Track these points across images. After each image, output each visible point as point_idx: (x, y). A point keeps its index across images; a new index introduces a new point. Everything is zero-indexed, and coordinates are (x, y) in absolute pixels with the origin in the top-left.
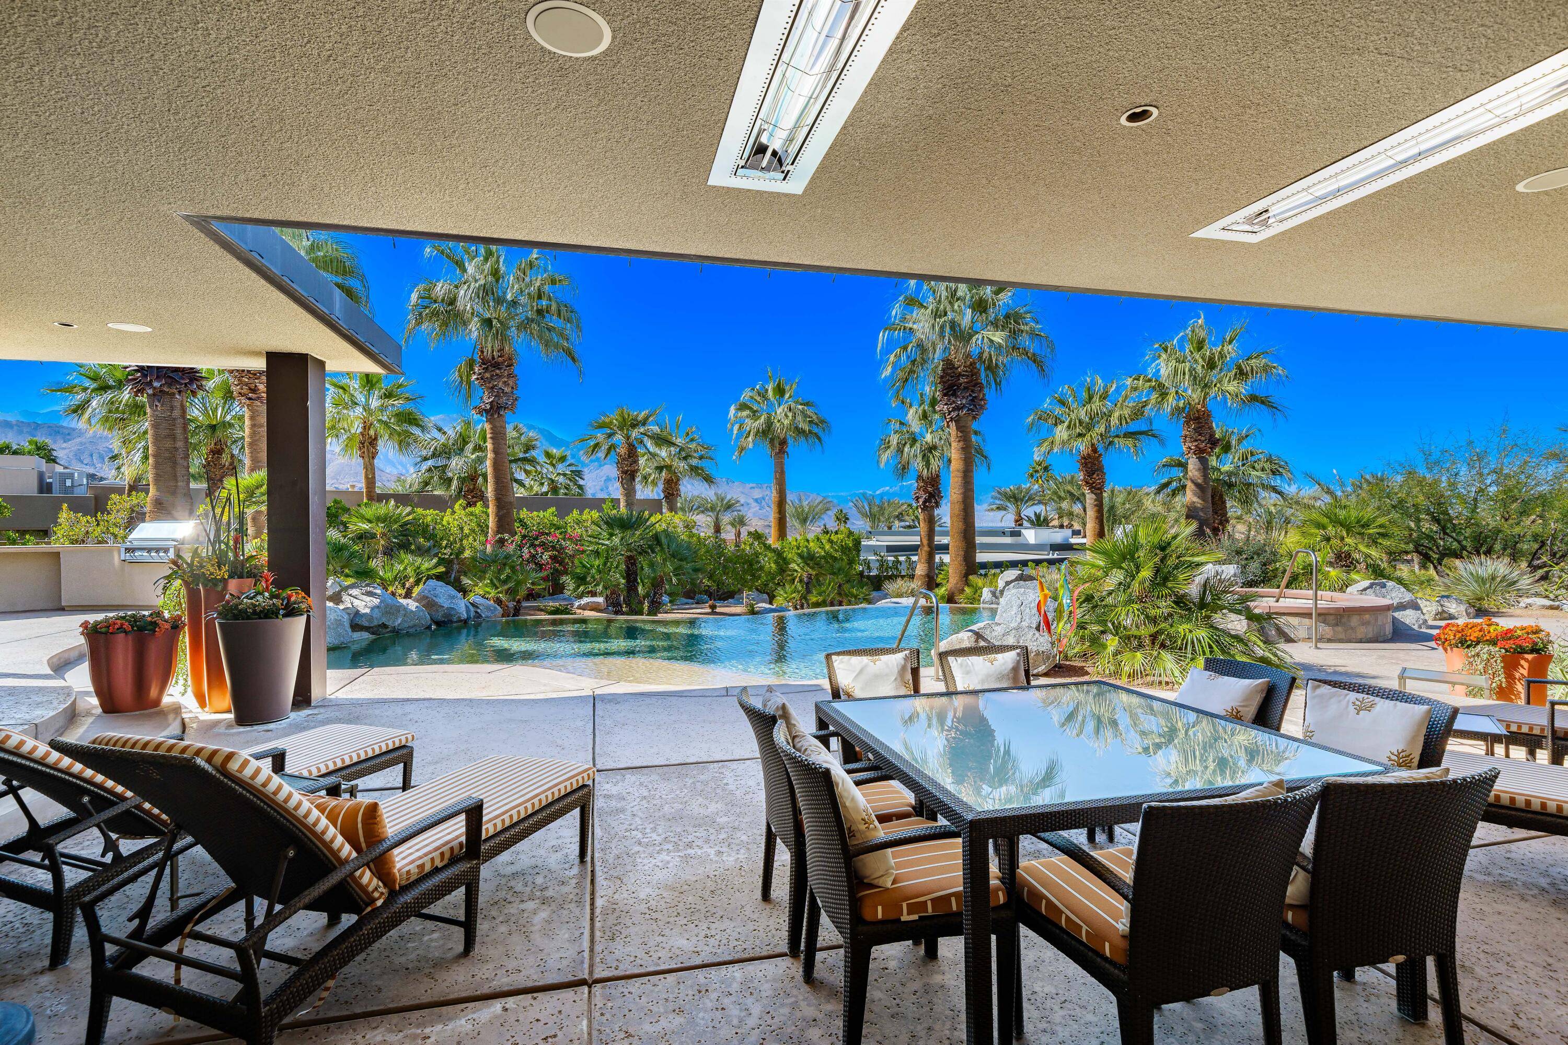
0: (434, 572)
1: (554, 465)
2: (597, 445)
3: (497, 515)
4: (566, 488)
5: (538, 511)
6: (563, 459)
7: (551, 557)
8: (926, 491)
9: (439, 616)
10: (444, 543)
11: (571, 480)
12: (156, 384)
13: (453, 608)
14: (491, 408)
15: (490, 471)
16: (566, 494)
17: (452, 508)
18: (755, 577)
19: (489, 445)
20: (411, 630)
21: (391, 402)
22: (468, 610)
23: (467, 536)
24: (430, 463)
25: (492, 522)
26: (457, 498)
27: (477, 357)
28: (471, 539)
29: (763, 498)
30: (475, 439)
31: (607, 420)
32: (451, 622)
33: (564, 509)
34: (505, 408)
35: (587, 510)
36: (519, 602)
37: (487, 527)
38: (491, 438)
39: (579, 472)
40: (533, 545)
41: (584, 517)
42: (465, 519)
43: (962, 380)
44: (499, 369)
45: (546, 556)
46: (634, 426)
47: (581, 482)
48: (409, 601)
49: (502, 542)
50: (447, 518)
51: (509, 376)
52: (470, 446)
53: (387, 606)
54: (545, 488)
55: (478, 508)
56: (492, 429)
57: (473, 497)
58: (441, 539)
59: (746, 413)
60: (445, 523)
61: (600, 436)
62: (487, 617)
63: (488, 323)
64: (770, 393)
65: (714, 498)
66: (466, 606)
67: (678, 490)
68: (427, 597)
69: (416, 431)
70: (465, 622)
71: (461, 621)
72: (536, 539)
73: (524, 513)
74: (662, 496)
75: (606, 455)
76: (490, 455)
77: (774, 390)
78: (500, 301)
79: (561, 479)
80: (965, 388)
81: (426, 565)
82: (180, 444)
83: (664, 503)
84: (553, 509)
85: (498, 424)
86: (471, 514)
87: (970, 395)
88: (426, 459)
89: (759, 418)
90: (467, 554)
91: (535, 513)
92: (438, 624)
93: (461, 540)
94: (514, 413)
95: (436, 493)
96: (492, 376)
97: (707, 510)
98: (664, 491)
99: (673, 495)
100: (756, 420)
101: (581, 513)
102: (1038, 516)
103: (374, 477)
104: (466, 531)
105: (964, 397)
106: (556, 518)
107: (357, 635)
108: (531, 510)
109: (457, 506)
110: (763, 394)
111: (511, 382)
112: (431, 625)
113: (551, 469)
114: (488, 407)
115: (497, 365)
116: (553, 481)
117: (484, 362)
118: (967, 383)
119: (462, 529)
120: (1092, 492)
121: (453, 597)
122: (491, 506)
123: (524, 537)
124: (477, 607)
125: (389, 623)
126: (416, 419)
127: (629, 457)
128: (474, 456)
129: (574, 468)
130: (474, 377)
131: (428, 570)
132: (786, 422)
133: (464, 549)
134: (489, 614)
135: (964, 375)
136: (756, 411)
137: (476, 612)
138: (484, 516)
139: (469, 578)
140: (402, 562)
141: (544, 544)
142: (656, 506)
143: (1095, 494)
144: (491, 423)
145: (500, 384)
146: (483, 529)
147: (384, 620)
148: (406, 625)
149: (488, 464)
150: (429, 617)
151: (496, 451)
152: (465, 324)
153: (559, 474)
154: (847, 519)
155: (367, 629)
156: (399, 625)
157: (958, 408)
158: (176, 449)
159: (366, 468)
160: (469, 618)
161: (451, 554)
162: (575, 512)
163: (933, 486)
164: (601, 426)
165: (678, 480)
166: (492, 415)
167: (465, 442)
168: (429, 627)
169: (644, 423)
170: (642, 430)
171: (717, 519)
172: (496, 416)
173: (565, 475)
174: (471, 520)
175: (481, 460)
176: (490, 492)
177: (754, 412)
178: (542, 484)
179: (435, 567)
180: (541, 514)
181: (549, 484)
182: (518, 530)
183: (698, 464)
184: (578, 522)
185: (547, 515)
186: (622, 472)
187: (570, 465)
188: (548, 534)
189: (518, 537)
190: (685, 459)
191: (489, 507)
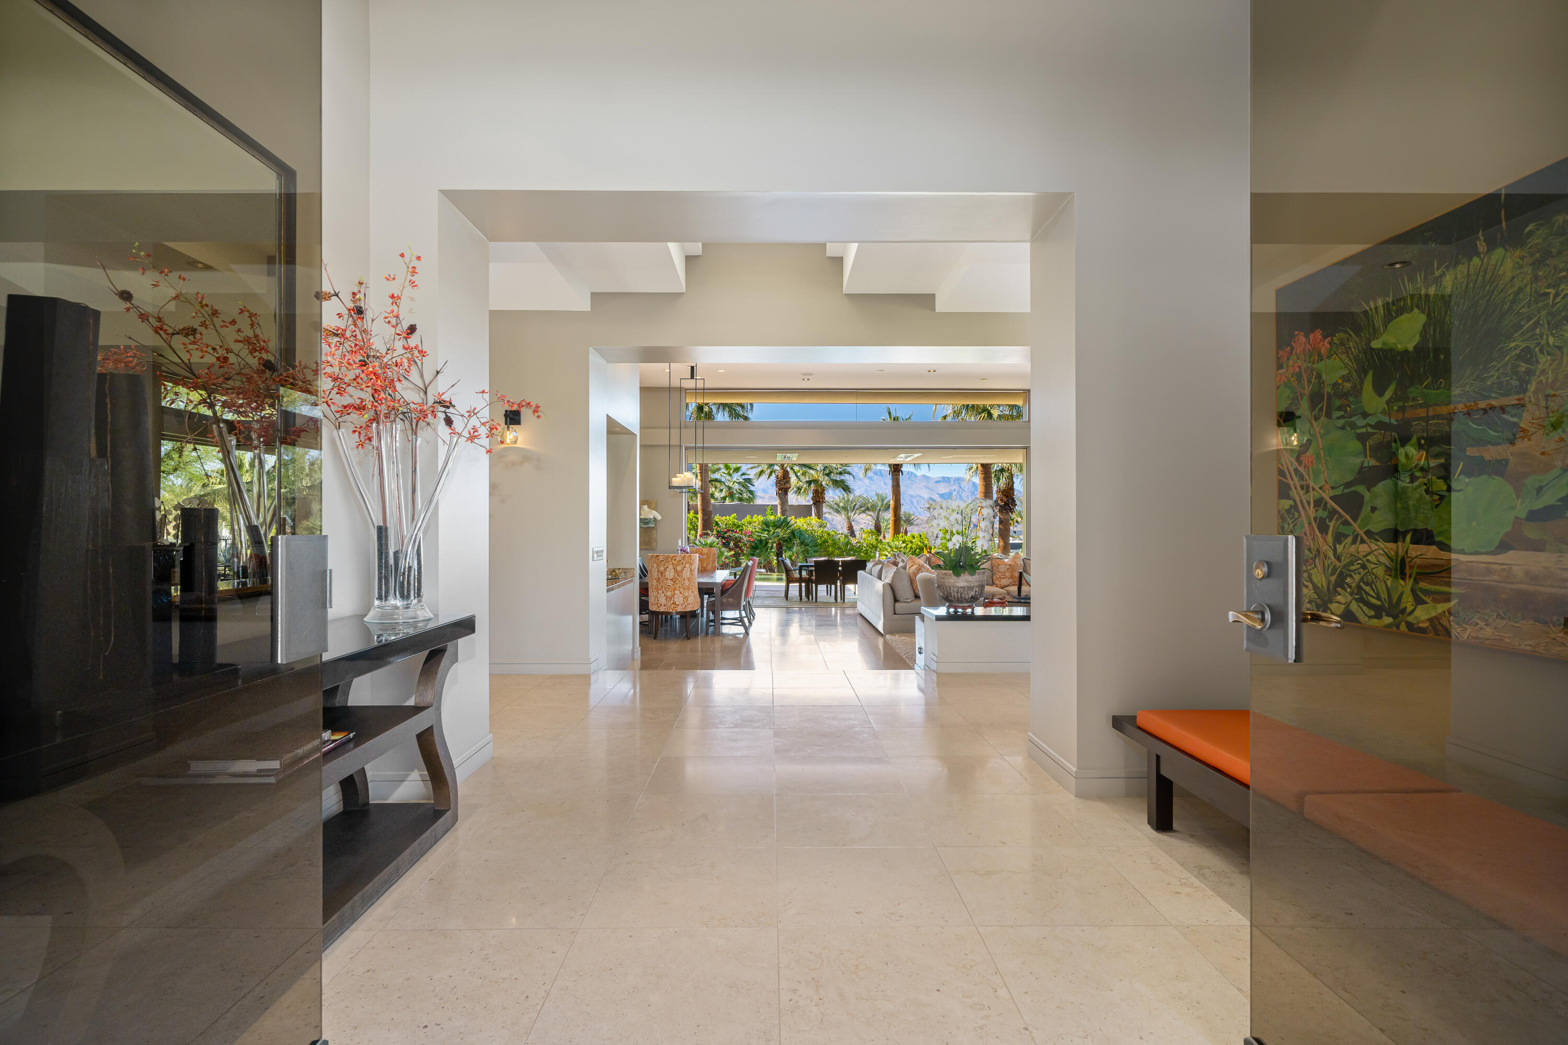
1: (730, 475)
2: (762, 471)
3: (703, 519)
4: (740, 494)
6: (737, 470)
8: (1002, 500)
11: (743, 486)
25: (700, 524)
33: (741, 512)
35: (755, 516)
37: (697, 526)
39: (750, 479)
40: (723, 536)
41: (754, 521)
47: (752, 488)
49: (706, 536)
55: (692, 515)
61: (764, 465)
65: (875, 498)
67: (823, 498)
72: (726, 532)
73: (717, 517)
75: (768, 477)
79: (736, 486)
83: (811, 508)
84: (735, 515)
91: (724, 517)
97: (868, 509)
98: (813, 499)
99: (819, 502)
101: (752, 518)
106: (737, 521)
108: (722, 514)
113: (728, 478)
116: (730, 488)
123: (718, 532)
127: (784, 479)
129: (746, 477)
138: (695, 520)
141: (730, 535)
142: (804, 511)
153: (734, 482)
162: (748, 517)
163: (1007, 497)
171: (878, 518)
173: (739, 483)
176: (699, 504)
180: (728, 518)
181: (726, 491)
182: (715, 528)
183: (838, 478)
184: (750, 523)
185: (731, 518)
186: (780, 489)
187: (743, 474)
188: (732, 531)
189: (715, 532)
190: (828, 475)
191: (698, 514)
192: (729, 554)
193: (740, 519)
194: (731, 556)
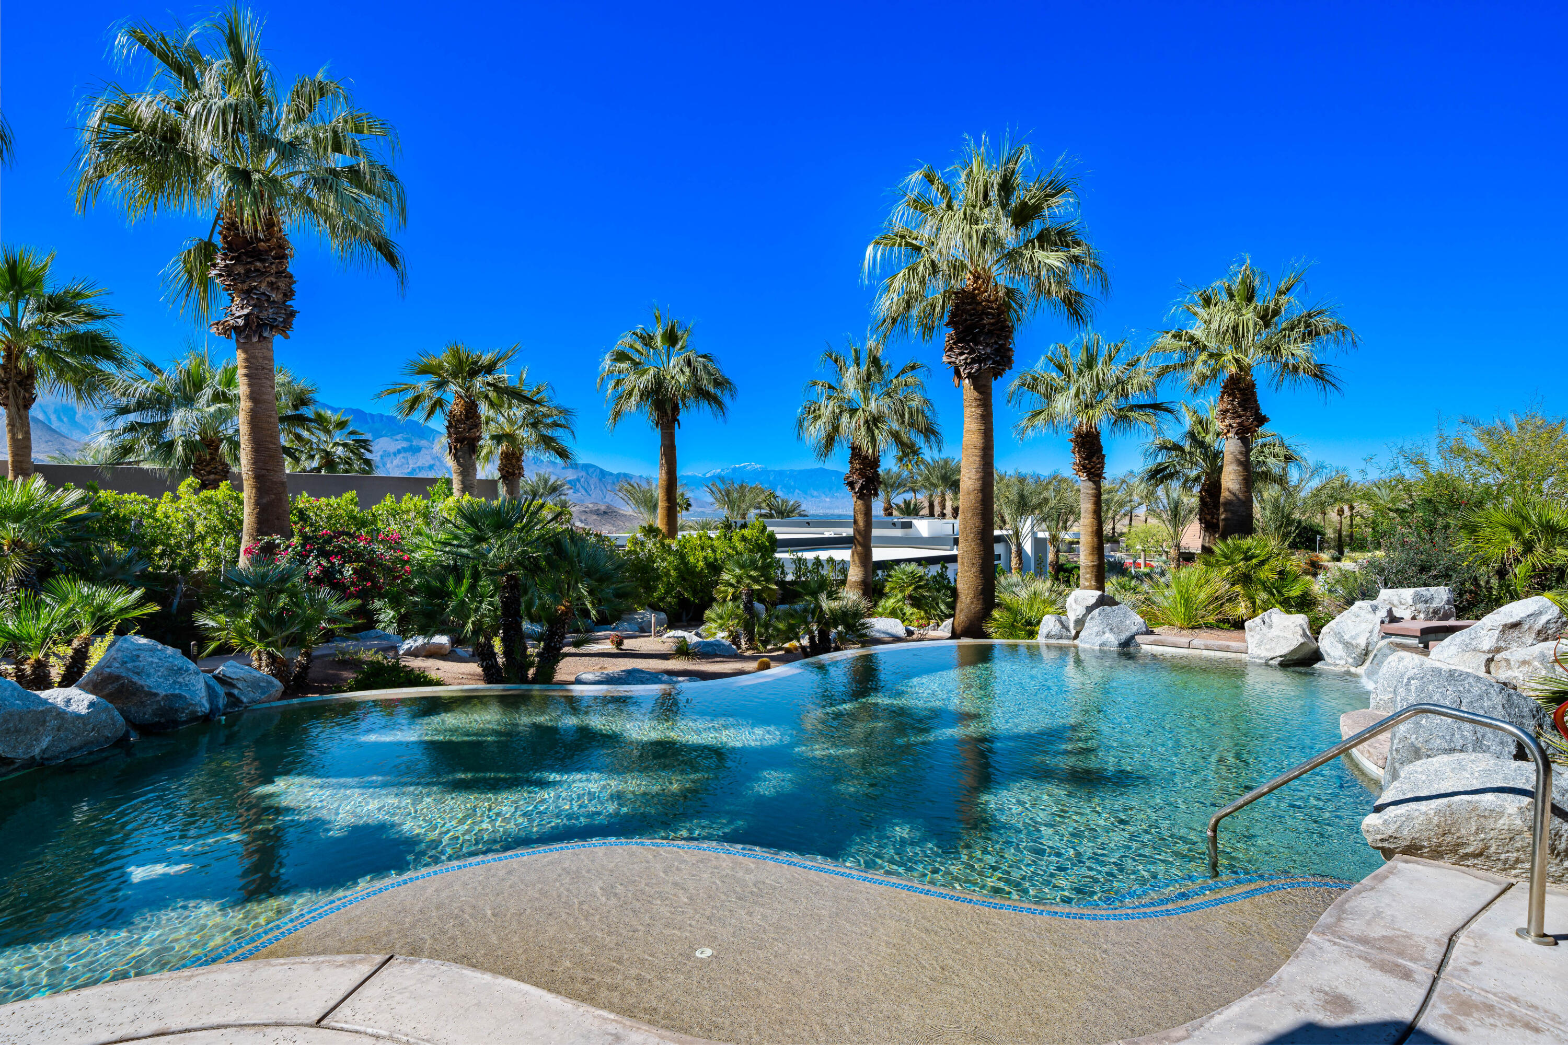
0: (137, 613)
1: (328, 433)
2: (416, 400)
3: (258, 503)
4: (347, 463)
5: (328, 497)
6: (342, 424)
7: (355, 570)
9: (148, 714)
10: (159, 549)
11: (352, 451)
13: (180, 696)
14: (247, 324)
15: (244, 429)
16: (347, 471)
17: (173, 489)
18: (650, 589)
19: (242, 388)
21: (59, 317)
22: (212, 694)
23: (202, 538)
24: (133, 417)
25: (248, 515)
26: (184, 474)
27: (218, 240)
28: (209, 542)
29: (578, 480)
30: (215, 381)
31: (435, 362)
32: (176, 723)
34: (272, 328)
35: (404, 499)
37: (241, 522)
38: (246, 375)
39: (365, 441)
40: (323, 553)
41: (404, 506)
42: (199, 509)
43: (986, 321)
44: (263, 261)
45: (348, 571)
46: (473, 373)
47: (368, 456)
48: (73, 692)
49: (269, 549)
50: (164, 506)
51: (280, 273)
52: (208, 392)
54: (315, 463)
55: (223, 491)
56: (247, 360)
57: (210, 473)
58: (154, 543)
59: (625, 365)
60: (159, 514)
61: (424, 385)
62: (254, 701)
63: (241, 176)
64: (659, 341)
66: (208, 686)
67: (521, 468)
68: (118, 678)
69: (107, 367)
70: (207, 719)
71: (197, 718)
72: (329, 542)
73: (303, 501)
74: (497, 475)
75: (429, 415)
76: (245, 405)
77: (664, 335)
78: (265, 141)
79: (340, 450)
80: (989, 332)
81: (120, 602)
83: (500, 484)
84: (351, 494)
85: (258, 353)
86: (209, 500)
88: (124, 411)
89: (645, 372)
90: (203, 565)
91: (323, 499)
92: (146, 729)
93: (191, 543)
94: (287, 337)
95: (145, 466)
96: (248, 271)
98: (501, 470)
99: (513, 474)
100: (642, 375)
101: (399, 500)
102: (907, 503)
103: (27, 438)
104: (200, 527)
106: (357, 509)
108: (316, 494)
109: (182, 488)
110: (647, 340)
111: (282, 285)
112: (126, 736)
113: (324, 438)
114: (241, 322)
115: (258, 255)
116: (328, 453)
117: (231, 246)
118: (992, 324)
119: (191, 525)
120: (1089, 479)
121: (180, 671)
122: (246, 486)
123: (306, 539)
124: (234, 686)
126: (105, 348)
127: (467, 418)
128: (212, 409)
129: (358, 437)
130: (214, 272)
131: (122, 610)
132: (682, 379)
133: (197, 557)
134: (257, 696)
136: (639, 364)
137: (229, 695)
138: (234, 505)
139: (211, 616)
140: (64, 600)
141: (342, 550)
144: (245, 351)
145: (263, 287)
146: (234, 527)
148: (64, 747)
149: (242, 421)
150: (120, 720)
151: (254, 397)
152: (196, 177)
153: (336, 444)
154: (689, 505)
156: (44, 751)
159: (12, 425)
160: (214, 710)
161: (172, 568)
164: (425, 371)
165: (521, 454)
166: (248, 337)
167: (198, 385)
169: (490, 369)
170: (490, 379)
172: (255, 339)
173: (345, 445)
174: (210, 511)
175: (223, 417)
176: (244, 466)
177: (636, 364)
178: (312, 457)
179: (140, 603)
180: (333, 500)
181: (322, 457)
182: (296, 529)
183: (550, 433)
184: (394, 514)
185: (343, 503)
186: (457, 440)
187: (352, 433)
188: (348, 534)
189: (296, 540)
190: (534, 425)
191: (242, 490)
192: (345, 607)
193: (364, 503)
194: (348, 614)
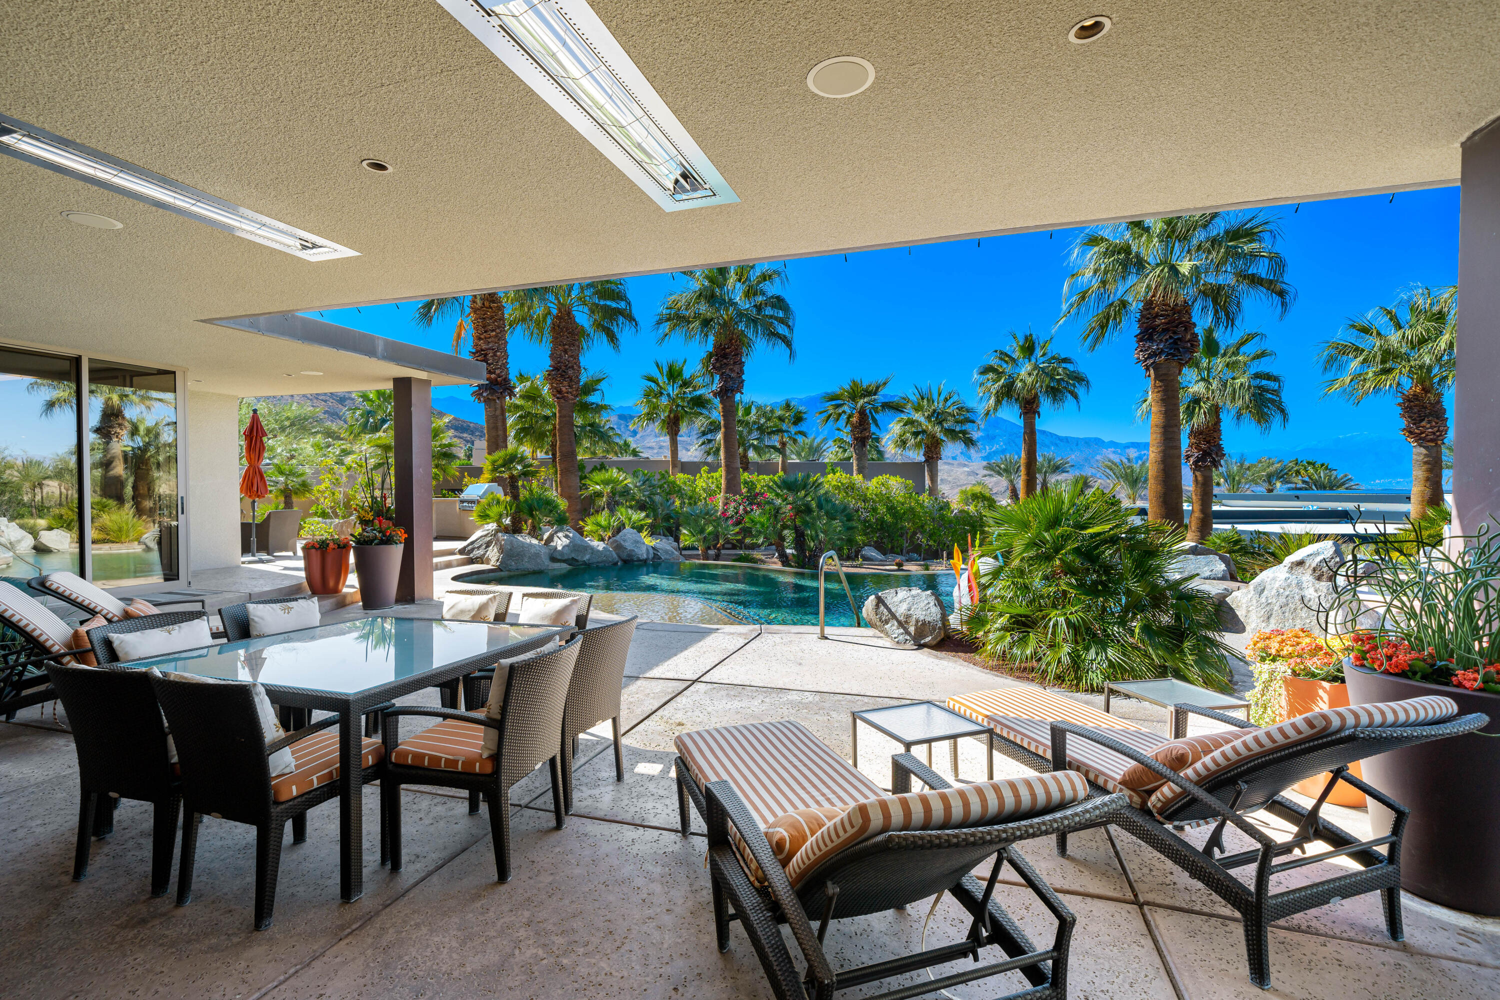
2: (830, 416)
8: (1198, 448)
9: (624, 556)
12: (485, 394)
20: (600, 565)
22: (648, 553)
25: (724, 484)
32: (633, 561)
34: (732, 390)
36: (719, 549)
43: (1158, 322)
46: (864, 396)
48: (600, 543)
51: (735, 363)
53: (575, 545)
66: (647, 549)
67: (939, 453)
70: (645, 561)
74: (922, 459)
80: (1164, 330)
82: (500, 433)
83: (924, 466)
85: (727, 404)
87: (1171, 337)
99: (932, 458)
100: (997, 381)
105: (1161, 341)
107: (557, 565)
109: (702, 472)
112: (618, 562)
114: (719, 390)
120: (1420, 445)
121: (637, 542)
125: (579, 558)
127: (860, 425)
130: (710, 367)
134: (668, 557)
135: (1162, 315)
136: (1002, 373)
137: (656, 554)
143: (1426, 448)
145: (727, 371)
147: (573, 555)
150: (615, 556)
155: (564, 561)
157: (1154, 355)
158: (498, 436)
160: (648, 559)
163: (1209, 442)
165: (938, 444)
168: (616, 564)
177: (999, 373)
